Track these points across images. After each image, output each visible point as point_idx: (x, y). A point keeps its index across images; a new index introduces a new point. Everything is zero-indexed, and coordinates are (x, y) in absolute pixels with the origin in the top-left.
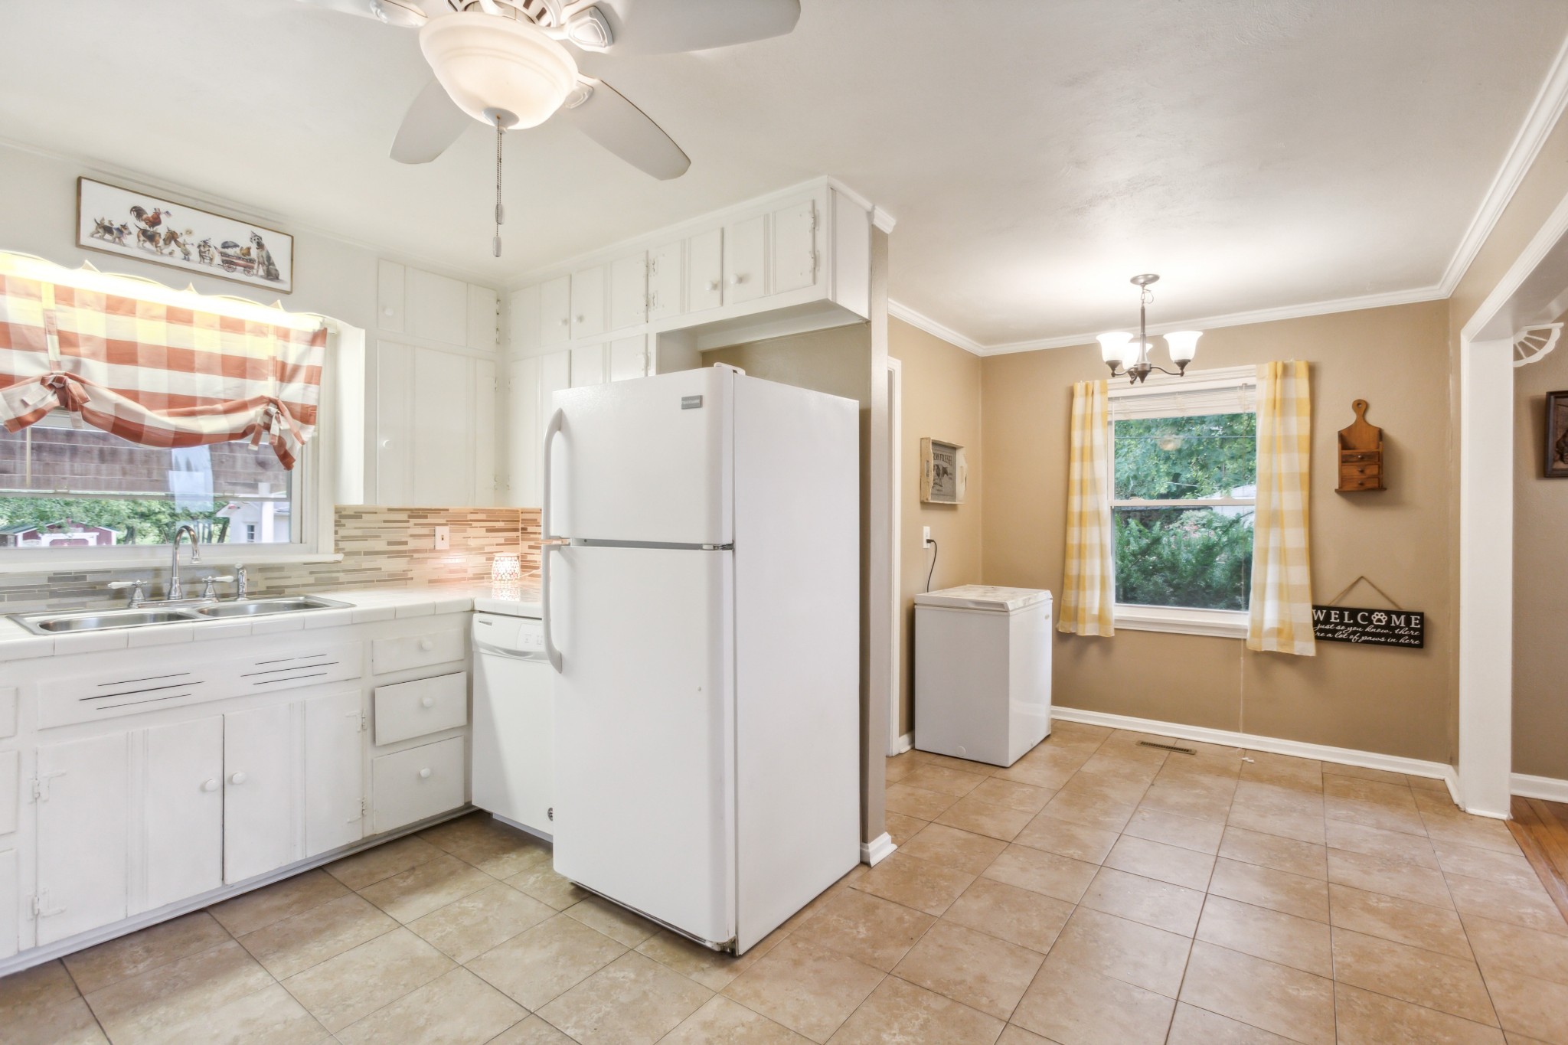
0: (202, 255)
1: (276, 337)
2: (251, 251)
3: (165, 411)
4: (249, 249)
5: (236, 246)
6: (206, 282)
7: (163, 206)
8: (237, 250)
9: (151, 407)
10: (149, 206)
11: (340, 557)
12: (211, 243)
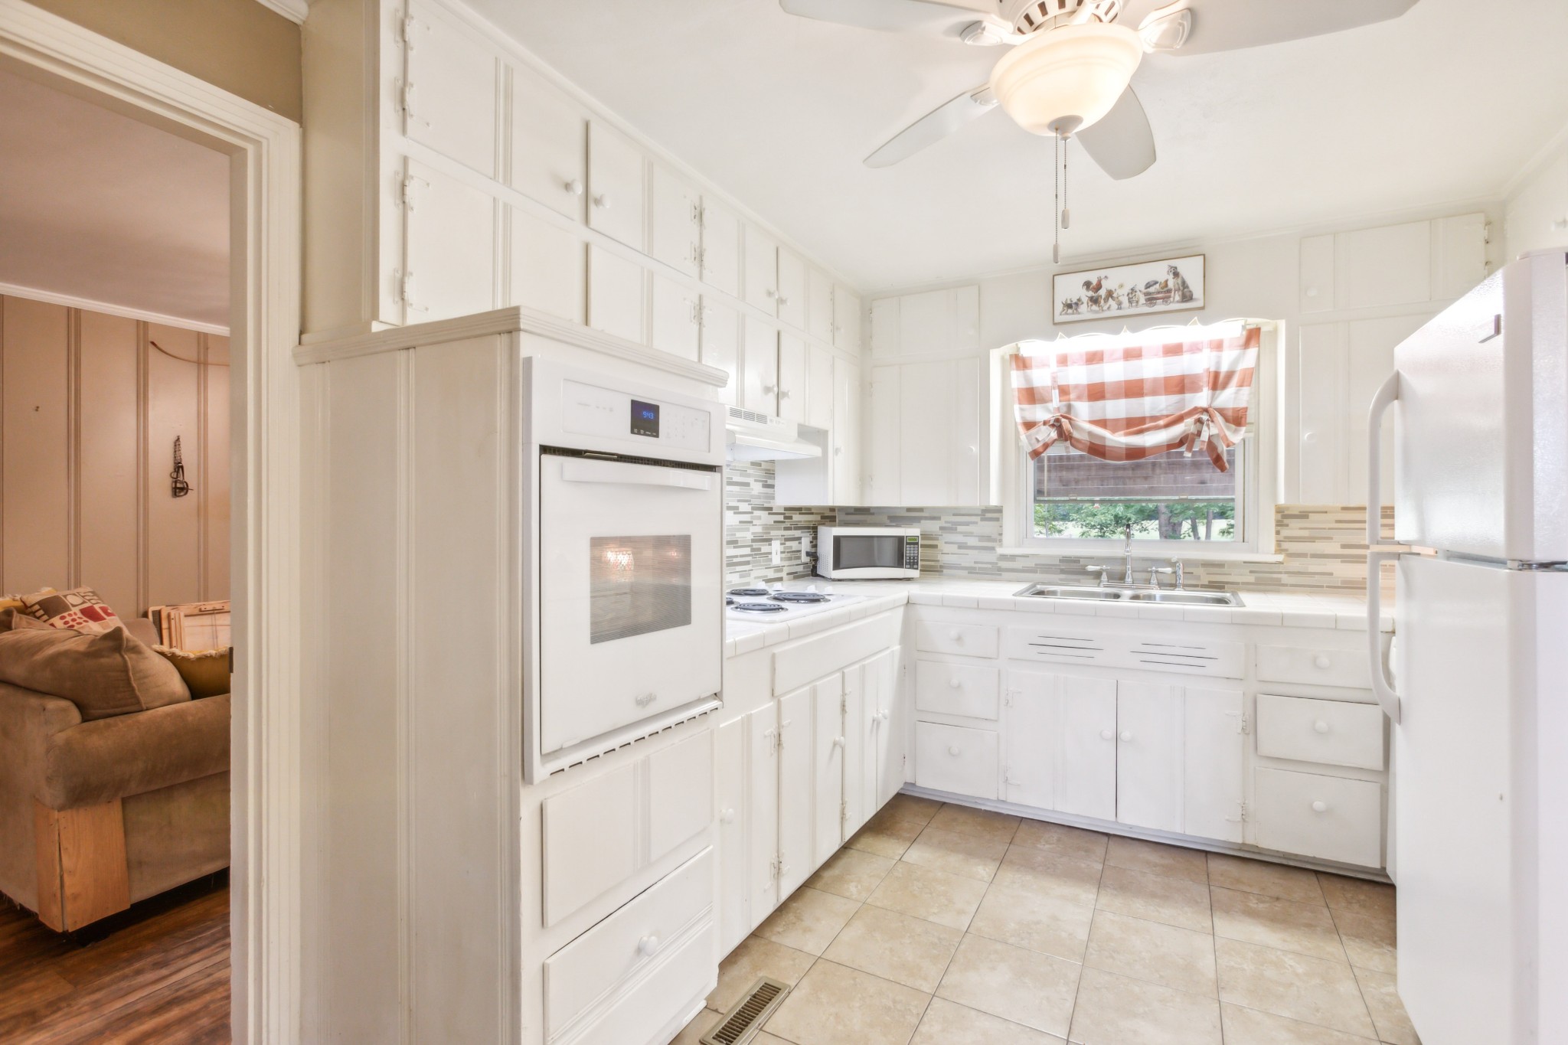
0: (1130, 302)
1: (1209, 350)
2: (1169, 283)
3: (1122, 432)
4: (1166, 281)
5: (1156, 283)
6: (1137, 321)
7: (1102, 273)
8: (1157, 286)
9: (1114, 431)
10: (1093, 277)
11: (1280, 558)
12: (1137, 289)
